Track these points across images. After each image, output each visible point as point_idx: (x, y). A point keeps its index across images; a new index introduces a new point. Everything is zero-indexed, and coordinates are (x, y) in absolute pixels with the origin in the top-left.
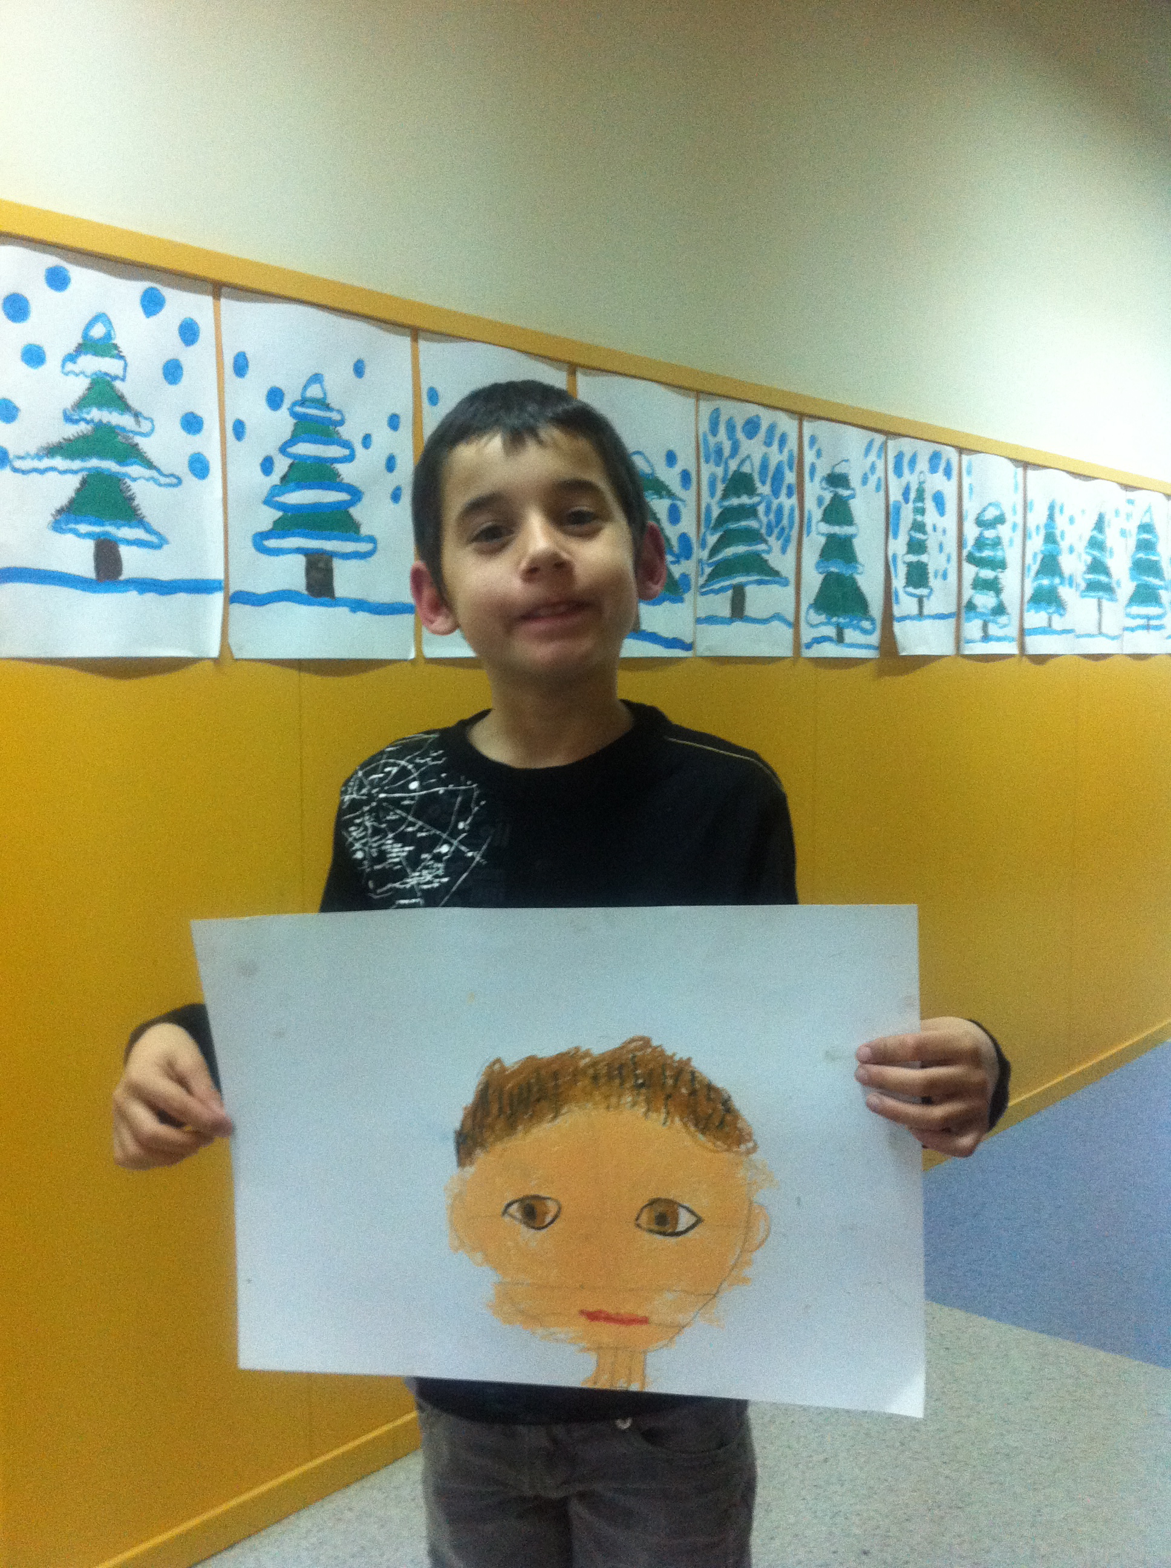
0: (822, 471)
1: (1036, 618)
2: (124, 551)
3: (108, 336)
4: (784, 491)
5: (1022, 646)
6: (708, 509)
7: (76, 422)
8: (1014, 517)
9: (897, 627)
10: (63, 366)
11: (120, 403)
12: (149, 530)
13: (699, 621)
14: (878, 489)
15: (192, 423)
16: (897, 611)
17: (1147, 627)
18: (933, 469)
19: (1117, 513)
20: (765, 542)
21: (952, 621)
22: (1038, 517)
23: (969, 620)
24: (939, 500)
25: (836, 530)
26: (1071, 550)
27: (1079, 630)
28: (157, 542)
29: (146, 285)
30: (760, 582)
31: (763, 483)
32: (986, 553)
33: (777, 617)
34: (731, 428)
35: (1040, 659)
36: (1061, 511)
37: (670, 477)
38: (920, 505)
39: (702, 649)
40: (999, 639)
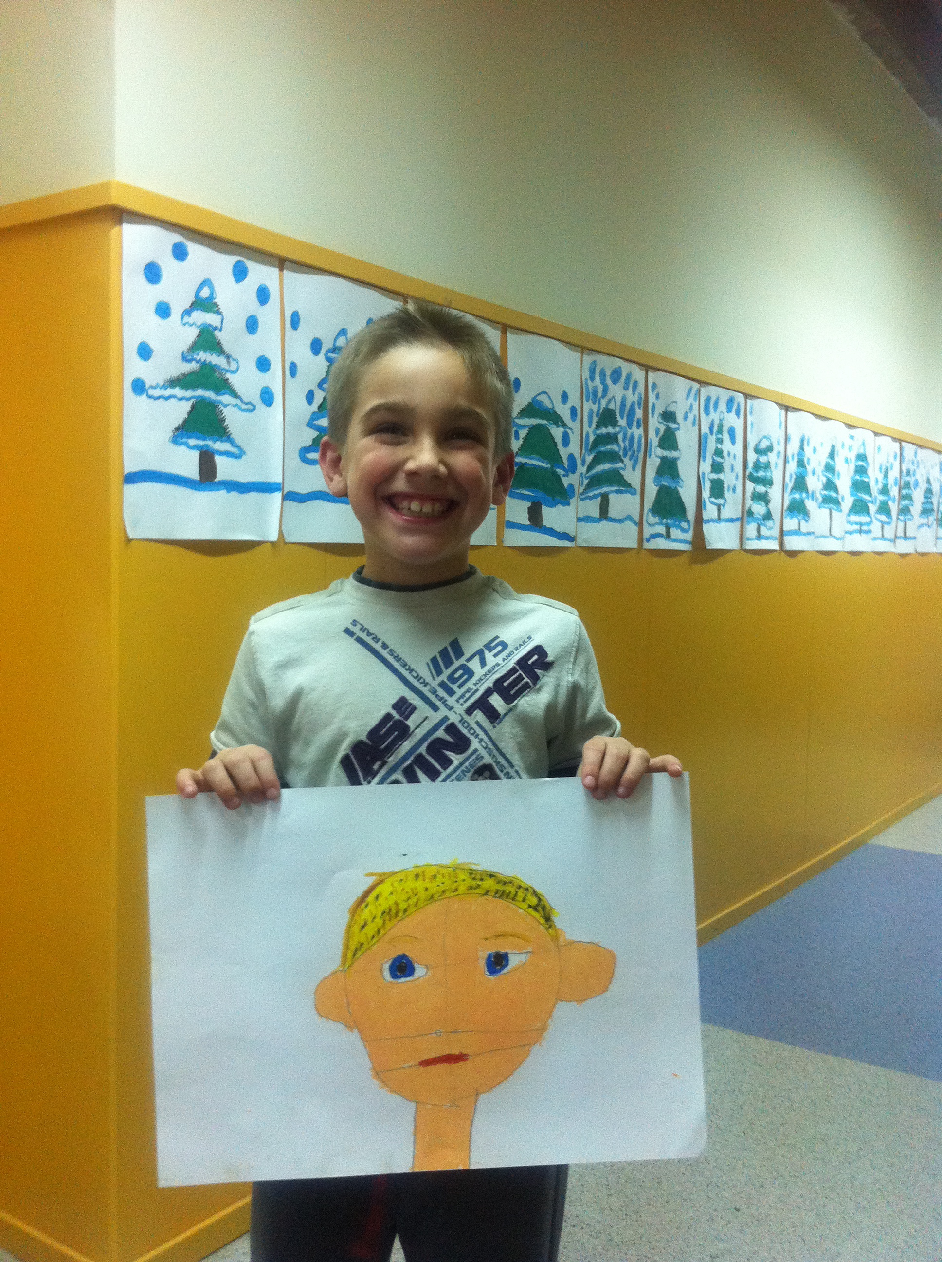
0: (659, 410)
1: (791, 523)
2: (219, 460)
3: (211, 297)
4: (635, 423)
5: (782, 544)
6: (588, 434)
7: (190, 361)
8: (779, 448)
9: (706, 528)
10: (182, 318)
11: (217, 347)
12: (233, 443)
13: (579, 520)
14: (694, 424)
15: (263, 364)
16: (706, 516)
17: (860, 531)
18: (729, 410)
19: (843, 445)
20: (622, 461)
21: (738, 524)
22: (793, 448)
23: (748, 523)
24: (732, 432)
25: (667, 453)
26: (814, 473)
27: (817, 534)
28: (238, 454)
29: (235, 259)
30: (618, 492)
31: (622, 418)
32: (761, 474)
33: (629, 518)
34: (603, 374)
35: (793, 554)
36: (808, 441)
37: (564, 411)
38: (720, 436)
39: (581, 542)
40: (767, 538)
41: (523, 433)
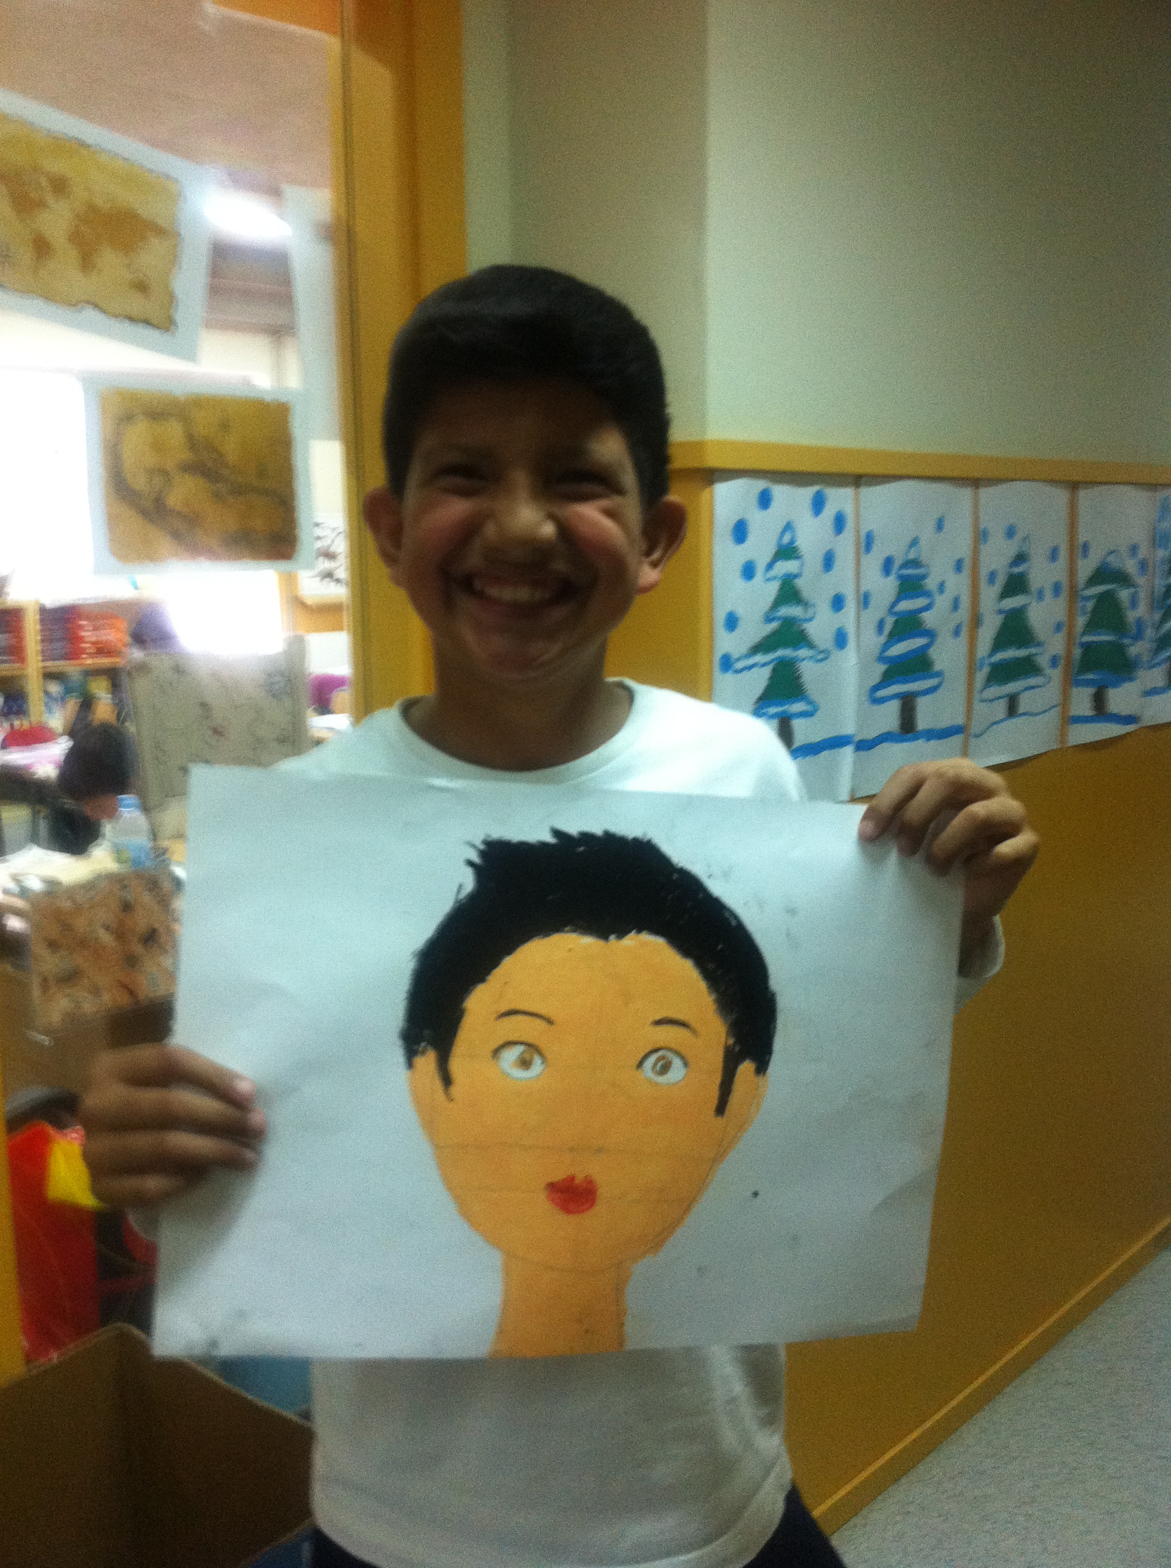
2: (797, 723)
3: (792, 542)
6: (1159, 588)
7: (772, 620)
10: (765, 574)
11: (797, 597)
12: (810, 703)
13: (1144, 695)
15: (838, 603)
28: (813, 712)
29: (815, 488)
37: (1130, 566)
39: (1147, 721)
41: (1090, 605)
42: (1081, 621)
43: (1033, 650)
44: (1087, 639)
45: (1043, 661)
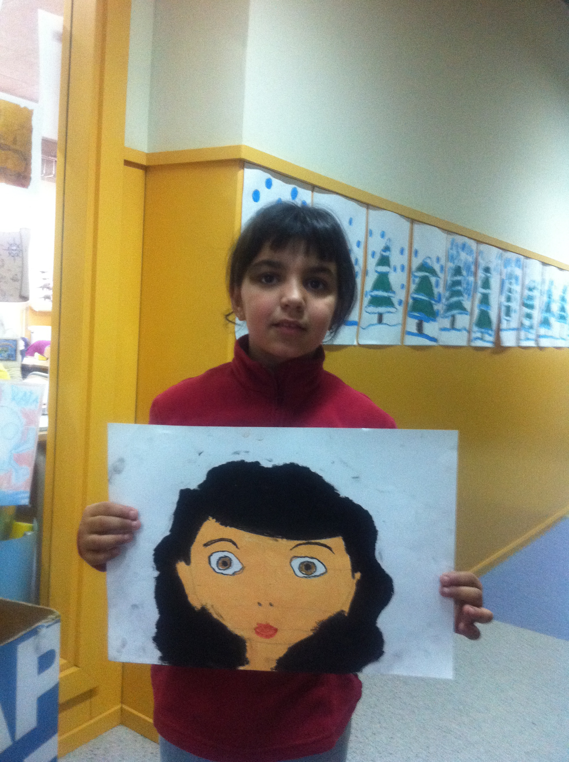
0: (483, 266)
1: (543, 331)
4: (470, 274)
5: (537, 343)
6: (448, 281)
8: (539, 287)
9: (501, 334)
13: (440, 330)
14: (499, 273)
16: (502, 327)
18: (516, 265)
20: (463, 296)
21: (516, 332)
22: (546, 287)
23: (522, 331)
24: (517, 279)
25: (485, 291)
26: (555, 301)
27: (554, 337)
29: (293, 186)
30: (461, 313)
31: (464, 270)
32: (529, 302)
33: (465, 329)
34: (457, 246)
35: (541, 348)
37: (437, 267)
38: (511, 281)
39: (440, 342)
40: (530, 340)
41: (417, 280)
42: (413, 287)
43: (391, 294)
44: (416, 296)
45: (395, 301)
